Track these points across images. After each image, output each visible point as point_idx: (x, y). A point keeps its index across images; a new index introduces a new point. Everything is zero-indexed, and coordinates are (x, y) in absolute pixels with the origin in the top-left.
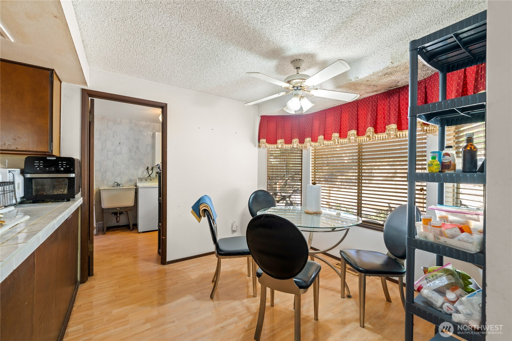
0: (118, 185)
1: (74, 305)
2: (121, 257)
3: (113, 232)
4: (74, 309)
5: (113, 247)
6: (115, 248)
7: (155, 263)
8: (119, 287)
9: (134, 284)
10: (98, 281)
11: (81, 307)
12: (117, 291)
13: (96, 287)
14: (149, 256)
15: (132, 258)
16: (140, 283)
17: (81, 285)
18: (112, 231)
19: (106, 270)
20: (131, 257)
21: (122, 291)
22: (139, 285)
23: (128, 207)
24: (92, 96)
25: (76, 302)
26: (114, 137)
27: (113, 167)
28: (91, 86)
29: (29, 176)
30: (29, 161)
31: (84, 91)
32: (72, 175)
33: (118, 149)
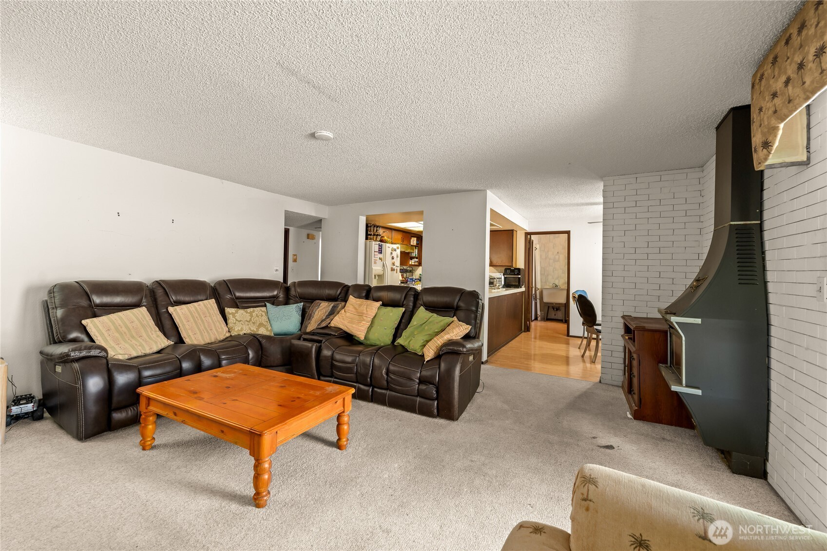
0: (556, 285)
23: (561, 304)
26: (554, 248)
27: (553, 272)
28: (529, 230)
29: (505, 276)
30: (506, 270)
31: (526, 233)
32: (520, 276)
33: (557, 257)
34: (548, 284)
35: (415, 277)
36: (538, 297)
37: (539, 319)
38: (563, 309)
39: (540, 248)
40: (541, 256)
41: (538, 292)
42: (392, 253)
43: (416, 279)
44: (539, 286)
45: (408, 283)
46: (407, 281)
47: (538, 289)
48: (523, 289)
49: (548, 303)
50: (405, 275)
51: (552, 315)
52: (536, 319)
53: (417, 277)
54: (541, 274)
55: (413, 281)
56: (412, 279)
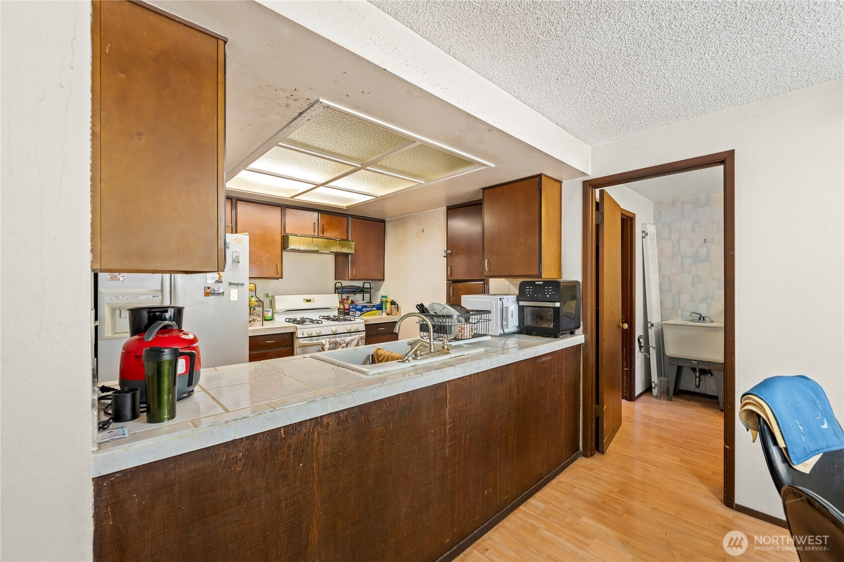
0: (702, 318)
1: (557, 477)
2: (662, 447)
3: (687, 402)
4: (554, 482)
5: (663, 426)
6: (667, 429)
7: (714, 493)
8: (619, 491)
9: (643, 502)
10: (603, 466)
11: (560, 485)
12: (611, 495)
13: (594, 471)
14: (713, 472)
15: (678, 459)
16: (653, 508)
17: (582, 458)
18: (686, 399)
19: (625, 455)
20: (678, 456)
21: (618, 500)
22: (648, 509)
23: (714, 363)
24: (599, 186)
25: (561, 475)
27: (693, 285)
28: (593, 173)
29: (521, 303)
30: (522, 286)
31: (585, 183)
32: (558, 305)
33: (703, 251)
34: (679, 312)
36: (652, 342)
37: (655, 391)
38: (719, 375)
39: (658, 234)
40: (661, 252)
41: (652, 332)
44: (655, 318)
45: (351, 313)
47: (652, 325)
48: (579, 338)
49: (677, 359)
51: (689, 382)
52: (648, 390)
54: (661, 291)
55: (357, 310)
56: (355, 306)
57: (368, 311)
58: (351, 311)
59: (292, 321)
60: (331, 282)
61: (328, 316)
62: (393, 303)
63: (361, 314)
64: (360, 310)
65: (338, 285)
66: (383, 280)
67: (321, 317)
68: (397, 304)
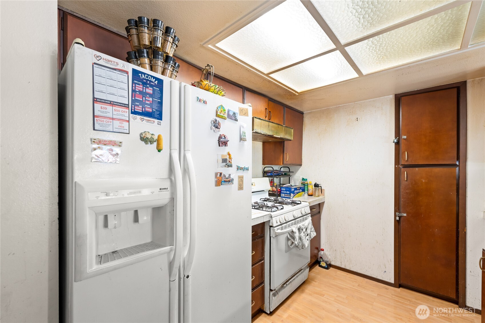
35: (295, 183)
42: (216, 125)
43: (296, 189)
45: (283, 195)
46: (280, 192)
50: (276, 180)
53: (298, 184)
55: (291, 192)
56: (289, 189)
57: (297, 193)
58: (283, 193)
59: (257, 208)
60: (260, 167)
61: (265, 198)
62: (316, 185)
63: (294, 196)
64: (293, 193)
65: (266, 169)
66: (301, 165)
67: (261, 200)
68: (321, 187)
